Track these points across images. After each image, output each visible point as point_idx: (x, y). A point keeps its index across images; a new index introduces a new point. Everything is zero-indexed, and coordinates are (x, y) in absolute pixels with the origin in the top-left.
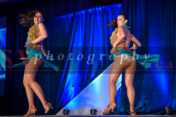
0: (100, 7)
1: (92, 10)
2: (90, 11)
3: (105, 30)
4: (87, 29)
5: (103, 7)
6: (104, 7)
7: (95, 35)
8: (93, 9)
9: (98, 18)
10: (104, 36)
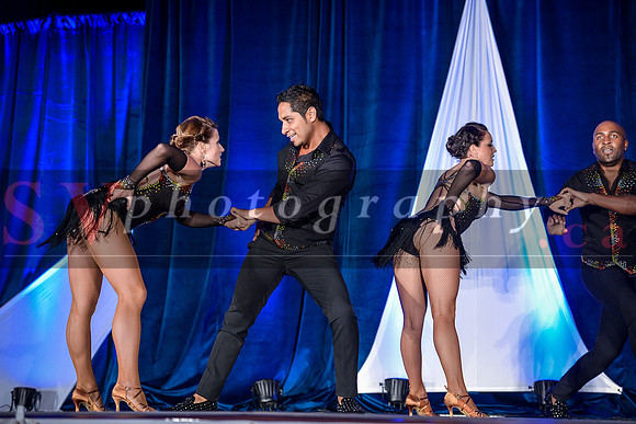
0: (71, 17)
1: (42, 25)
2: (35, 30)
3: (85, 101)
4: (17, 94)
5: (82, 18)
6: (86, 19)
7: (47, 117)
8: (45, 21)
9: (64, 57)
10: (79, 122)
